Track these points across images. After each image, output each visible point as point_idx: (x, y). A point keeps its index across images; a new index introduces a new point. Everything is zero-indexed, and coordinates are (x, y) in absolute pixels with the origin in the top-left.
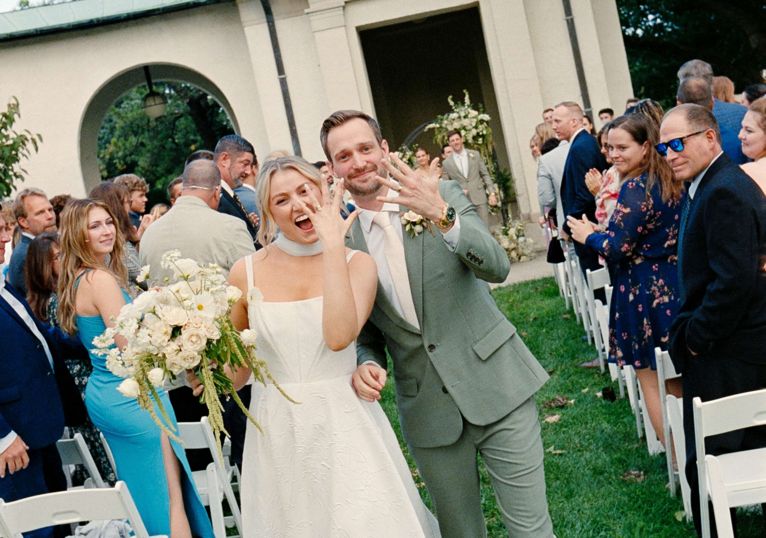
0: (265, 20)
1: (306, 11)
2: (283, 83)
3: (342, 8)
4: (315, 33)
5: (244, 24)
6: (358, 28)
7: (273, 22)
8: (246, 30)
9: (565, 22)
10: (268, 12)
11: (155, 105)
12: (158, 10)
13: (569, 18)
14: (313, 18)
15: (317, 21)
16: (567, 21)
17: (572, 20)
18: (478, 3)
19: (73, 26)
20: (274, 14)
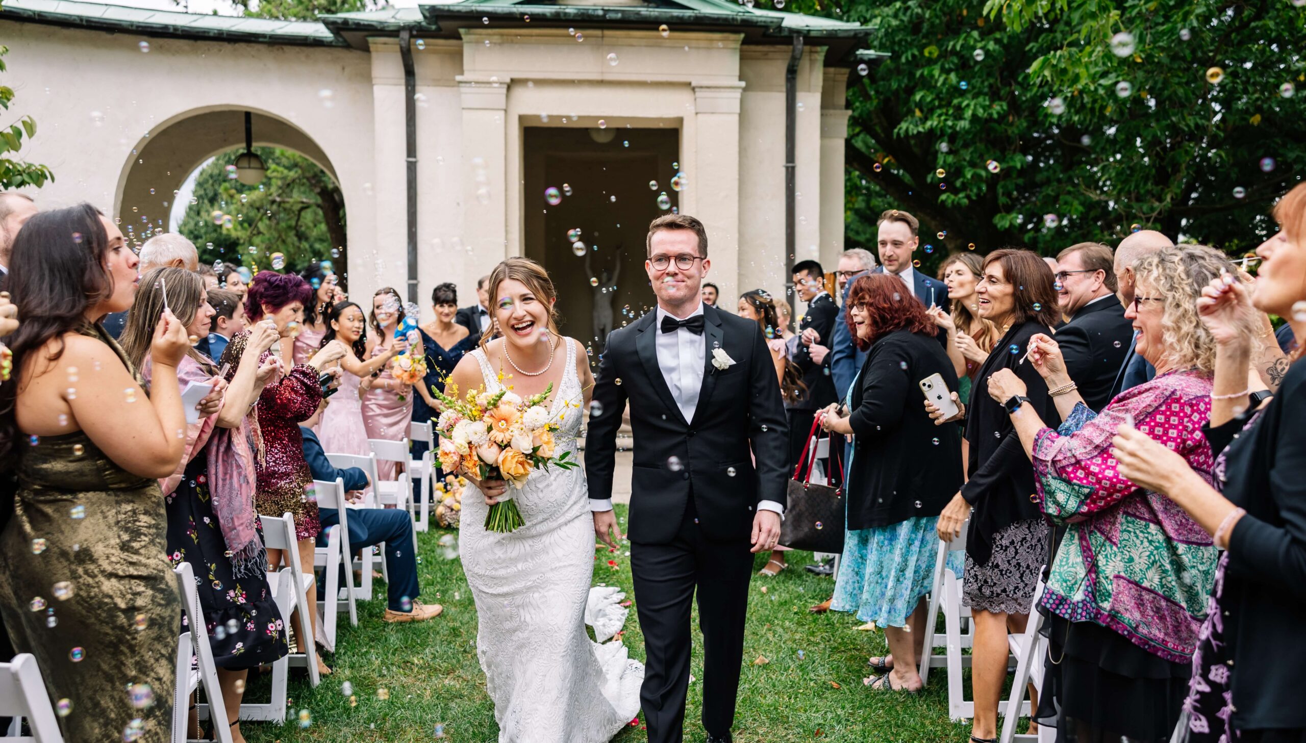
0: (403, 81)
1: (459, 78)
2: (412, 169)
3: (506, 86)
4: (464, 111)
5: (374, 82)
6: (521, 118)
7: (414, 86)
8: (376, 88)
9: (784, 170)
10: (410, 73)
11: (250, 168)
12: (264, 36)
13: (790, 165)
14: (464, 89)
15: (469, 95)
16: (787, 168)
17: (793, 168)
18: (681, 120)
19: (138, 27)
20: (417, 77)
